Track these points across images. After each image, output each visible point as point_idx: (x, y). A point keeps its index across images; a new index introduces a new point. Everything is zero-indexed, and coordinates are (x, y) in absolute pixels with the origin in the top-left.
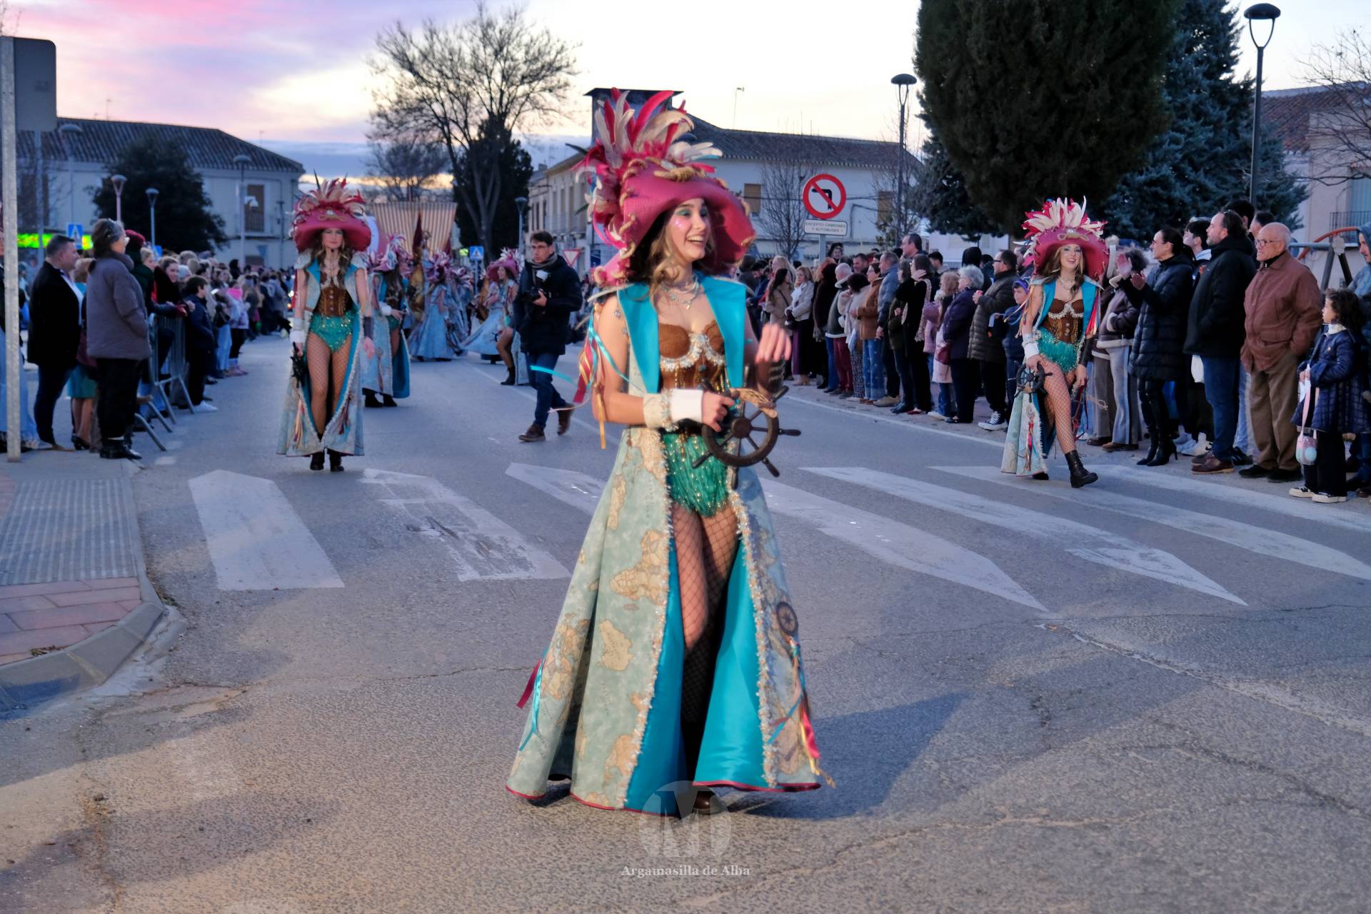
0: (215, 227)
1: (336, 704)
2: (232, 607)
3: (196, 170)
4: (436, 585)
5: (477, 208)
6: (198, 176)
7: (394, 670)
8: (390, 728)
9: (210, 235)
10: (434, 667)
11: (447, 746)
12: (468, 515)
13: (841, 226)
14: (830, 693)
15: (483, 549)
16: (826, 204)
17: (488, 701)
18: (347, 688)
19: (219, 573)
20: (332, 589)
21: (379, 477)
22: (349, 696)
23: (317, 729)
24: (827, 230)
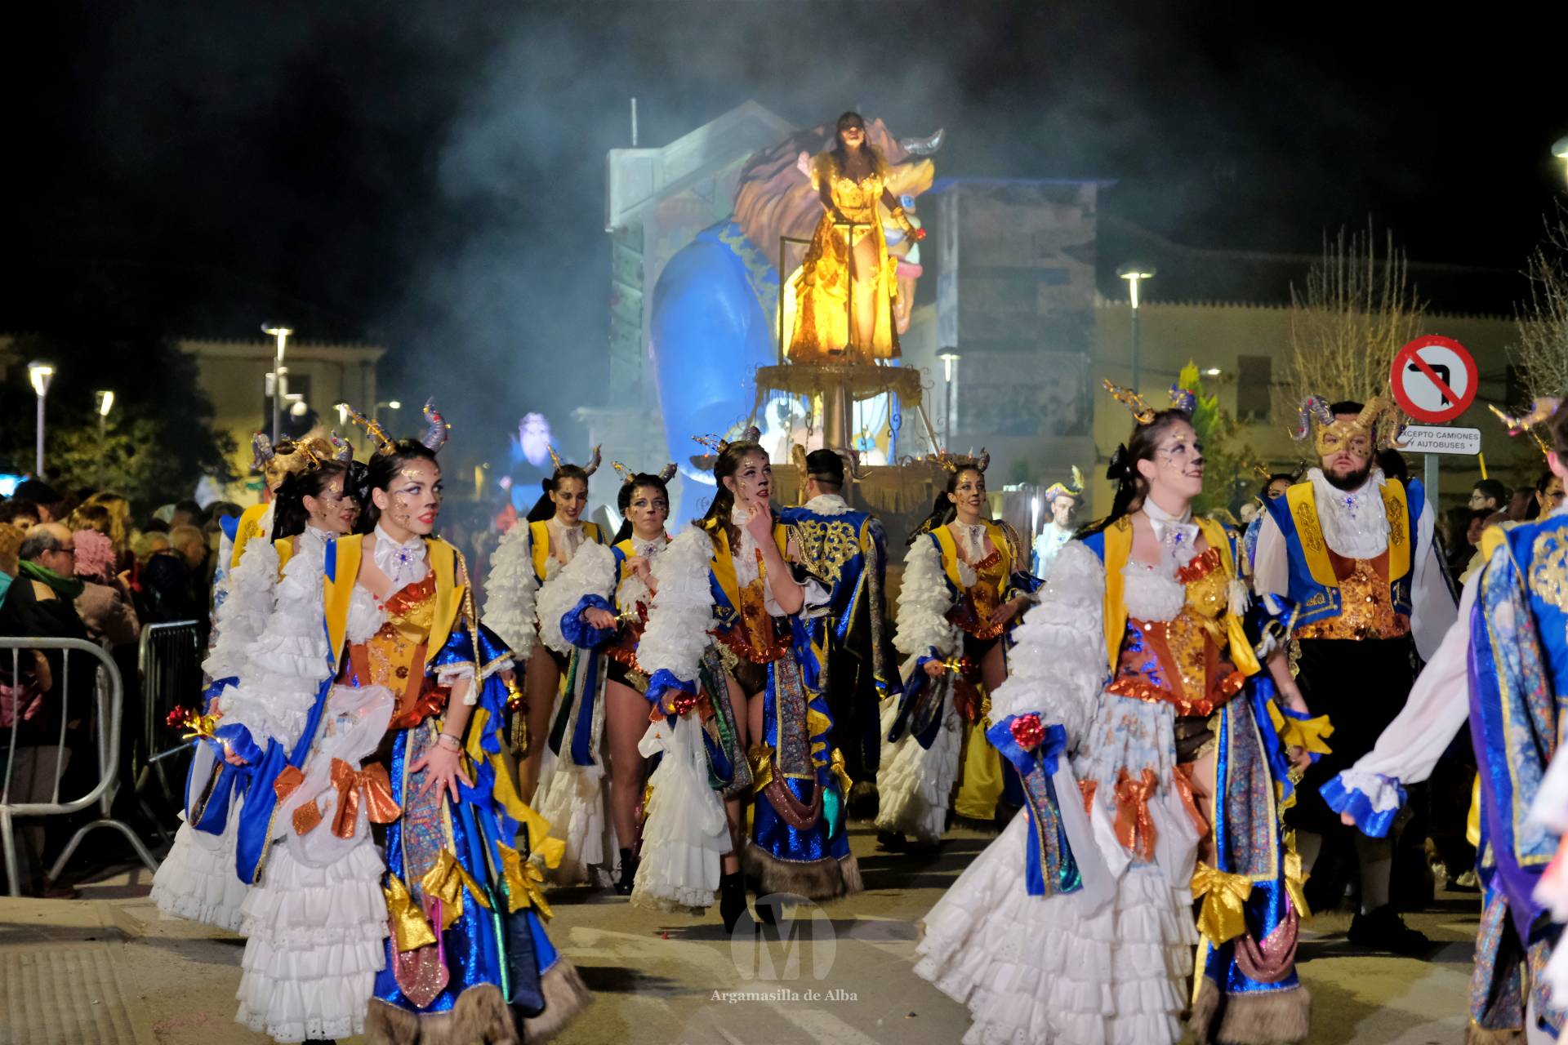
0: (219, 455)
3: (187, 347)
9: (209, 469)
12: (797, 1022)
13: (1468, 437)
16: (1438, 394)
21: (602, 944)
24: (1441, 445)
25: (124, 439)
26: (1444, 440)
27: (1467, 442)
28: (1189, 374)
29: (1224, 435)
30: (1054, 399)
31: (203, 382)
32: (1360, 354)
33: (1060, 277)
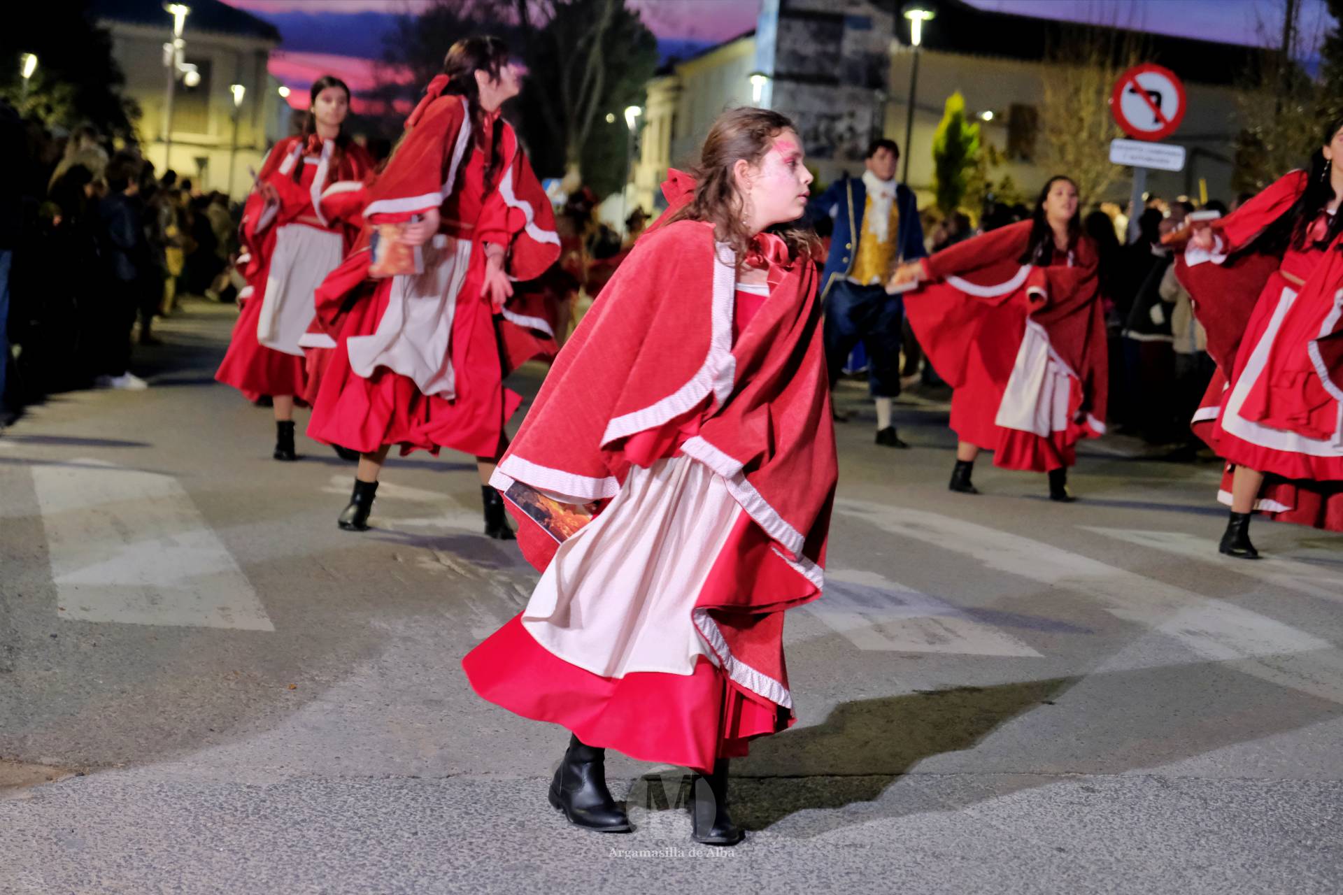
1: (239, 804)
2: (77, 646)
3: (103, 24)
4: (430, 641)
5: (562, 120)
6: (105, 33)
7: (345, 762)
8: (328, 846)
10: (415, 762)
11: (424, 881)
13: (1174, 154)
14: (1111, 854)
15: (519, 595)
16: (1151, 115)
17: (505, 818)
18: (259, 783)
19: (60, 596)
20: (255, 633)
22: (262, 795)
23: (201, 839)
24: (1149, 159)
25: (44, 99)
26: (1154, 156)
27: (1172, 159)
28: (955, 103)
29: (989, 166)
30: (851, 129)
31: (117, 53)
32: (1099, 92)
33: (864, 24)
